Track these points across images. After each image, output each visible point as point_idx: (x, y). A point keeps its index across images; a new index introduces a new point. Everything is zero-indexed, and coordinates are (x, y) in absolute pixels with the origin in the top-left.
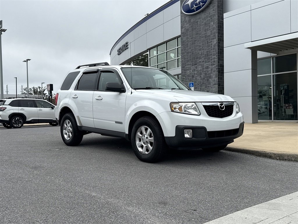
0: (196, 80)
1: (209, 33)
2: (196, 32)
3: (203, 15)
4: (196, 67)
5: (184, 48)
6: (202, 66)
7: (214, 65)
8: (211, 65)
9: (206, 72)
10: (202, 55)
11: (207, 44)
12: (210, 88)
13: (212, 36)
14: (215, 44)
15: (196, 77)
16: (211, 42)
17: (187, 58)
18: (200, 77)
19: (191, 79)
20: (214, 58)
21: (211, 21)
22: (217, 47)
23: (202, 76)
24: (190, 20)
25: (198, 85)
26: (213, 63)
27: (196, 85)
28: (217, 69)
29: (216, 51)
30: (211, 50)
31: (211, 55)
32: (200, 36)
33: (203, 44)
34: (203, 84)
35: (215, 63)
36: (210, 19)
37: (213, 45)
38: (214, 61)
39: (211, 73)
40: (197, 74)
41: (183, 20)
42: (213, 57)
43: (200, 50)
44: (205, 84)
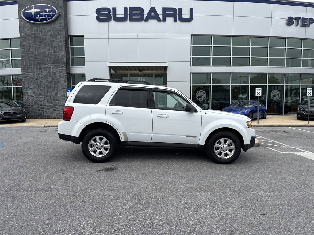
0: (42, 83)
1: (55, 44)
2: (40, 40)
3: (48, 27)
4: (42, 72)
5: (25, 52)
6: (49, 71)
7: (61, 72)
8: (59, 72)
9: (54, 77)
10: (48, 62)
11: (53, 53)
12: (58, 91)
13: (59, 47)
14: (63, 55)
15: (42, 80)
16: (59, 52)
17: (30, 62)
18: (47, 80)
19: (35, 81)
20: (62, 67)
21: (58, 35)
22: (64, 58)
23: (49, 80)
24: (33, 27)
25: (44, 87)
26: (61, 70)
27: (41, 87)
28: (65, 76)
29: (64, 61)
30: (59, 59)
31: (59, 63)
32: (45, 45)
33: (48, 53)
34: (50, 87)
35: (63, 71)
36: (56, 33)
37: (60, 55)
38: (62, 69)
39: (59, 79)
40: (42, 78)
41: (23, 25)
42: (60, 65)
43: (46, 57)
44: (52, 87)
